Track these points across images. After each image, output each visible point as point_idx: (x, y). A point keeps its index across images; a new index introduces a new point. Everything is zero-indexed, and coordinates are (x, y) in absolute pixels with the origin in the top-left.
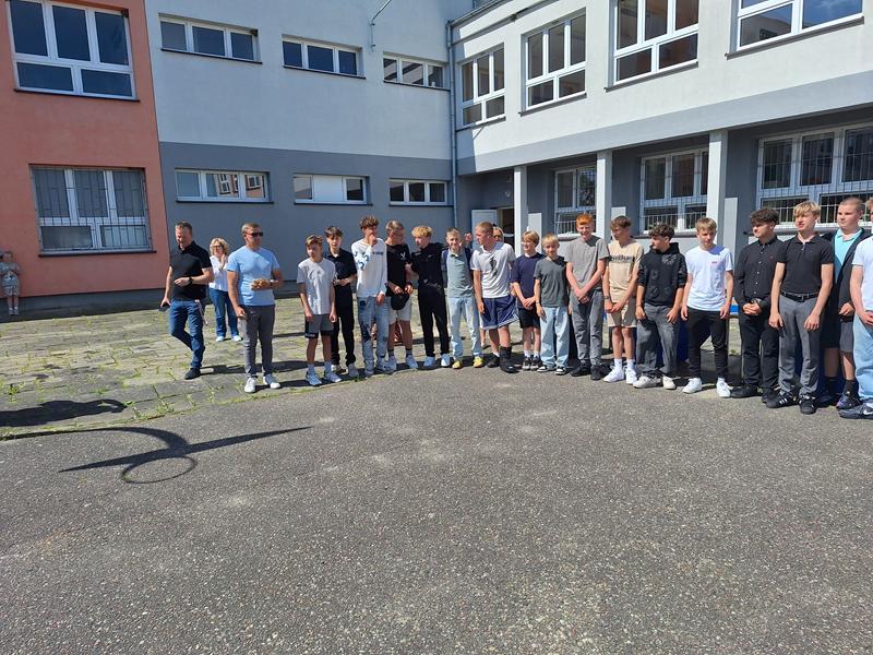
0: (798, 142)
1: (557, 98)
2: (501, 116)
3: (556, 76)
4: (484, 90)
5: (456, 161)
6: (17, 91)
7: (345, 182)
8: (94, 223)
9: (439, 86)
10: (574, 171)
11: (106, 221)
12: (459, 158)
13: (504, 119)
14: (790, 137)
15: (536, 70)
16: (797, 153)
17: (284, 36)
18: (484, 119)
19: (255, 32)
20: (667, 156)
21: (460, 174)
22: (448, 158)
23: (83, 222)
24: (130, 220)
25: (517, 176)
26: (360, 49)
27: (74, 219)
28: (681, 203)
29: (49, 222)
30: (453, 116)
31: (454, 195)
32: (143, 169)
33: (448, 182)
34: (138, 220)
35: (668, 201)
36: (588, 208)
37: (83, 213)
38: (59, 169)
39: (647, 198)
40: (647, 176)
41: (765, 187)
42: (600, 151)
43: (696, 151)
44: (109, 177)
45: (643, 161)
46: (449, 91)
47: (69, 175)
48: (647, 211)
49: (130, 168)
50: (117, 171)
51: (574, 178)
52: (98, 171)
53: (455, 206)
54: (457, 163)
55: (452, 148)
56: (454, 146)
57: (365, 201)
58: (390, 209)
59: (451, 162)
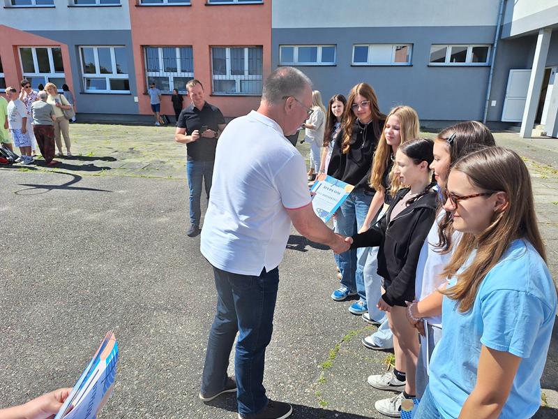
5: (501, 27)
6: (207, 5)
7: (394, 49)
8: (237, 78)
11: (242, 77)
12: (505, 22)
21: (502, 38)
22: (494, 25)
23: (232, 78)
24: (254, 77)
25: (541, 38)
27: (229, 76)
29: (217, 77)
31: (494, 56)
32: (262, 46)
33: (492, 45)
34: (258, 77)
37: (233, 73)
38: (223, 47)
44: (246, 50)
47: (228, 51)
49: (257, 46)
50: (250, 48)
52: (241, 48)
53: (492, 67)
54: (503, 27)
55: (499, 14)
56: (501, 12)
57: (408, 64)
58: (428, 68)
59: (497, 27)
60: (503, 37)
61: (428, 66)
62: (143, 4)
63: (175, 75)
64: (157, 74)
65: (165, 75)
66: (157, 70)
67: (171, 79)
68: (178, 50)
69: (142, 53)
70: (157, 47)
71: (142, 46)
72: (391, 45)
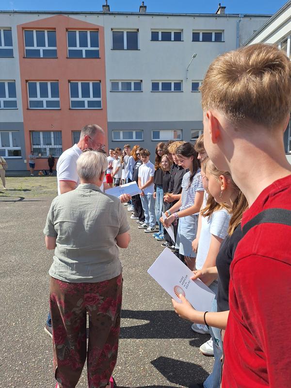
6: (70, 109)
7: (173, 132)
17: (152, 80)
19: (142, 81)
26: (182, 81)
62: (31, 108)
63: (51, 147)
64: (39, 147)
65: (44, 147)
66: (39, 144)
67: (48, 150)
68: (52, 133)
69: (30, 135)
70: (39, 131)
71: (30, 131)
72: (171, 130)
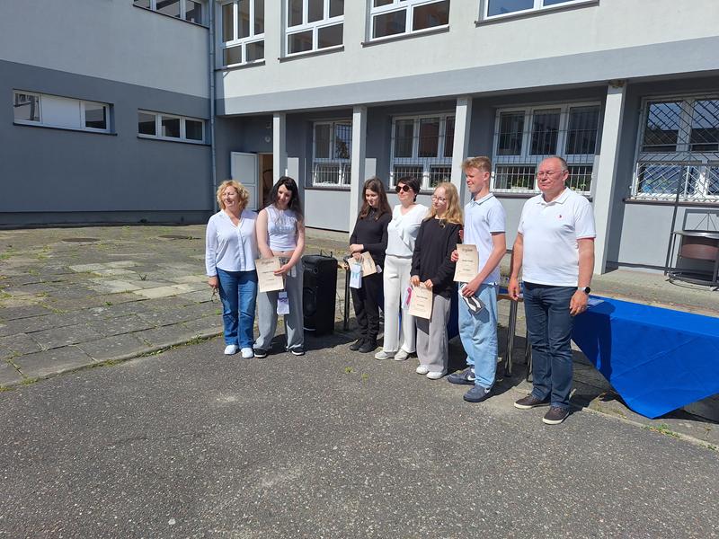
0: (530, 115)
1: (315, 48)
2: (261, 60)
3: (315, 26)
4: (244, 32)
5: (215, 101)
7: (83, 110)
9: (198, 23)
10: (331, 123)
12: (218, 97)
13: (264, 63)
14: (523, 109)
15: (295, 19)
16: (528, 125)
18: (244, 62)
20: (415, 118)
22: (206, 96)
25: (276, 121)
28: (427, 162)
30: (211, 55)
31: (213, 134)
33: (207, 121)
35: (414, 160)
36: (343, 161)
39: (396, 156)
40: (397, 135)
41: (500, 153)
42: (356, 105)
43: (441, 116)
45: (394, 120)
46: (208, 29)
48: (396, 168)
51: (331, 130)
53: (213, 146)
54: (216, 102)
55: (210, 86)
56: (212, 84)
57: (107, 130)
58: (137, 141)
59: (210, 100)
60: (219, 113)
61: (139, 138)
72: (77, 102)
